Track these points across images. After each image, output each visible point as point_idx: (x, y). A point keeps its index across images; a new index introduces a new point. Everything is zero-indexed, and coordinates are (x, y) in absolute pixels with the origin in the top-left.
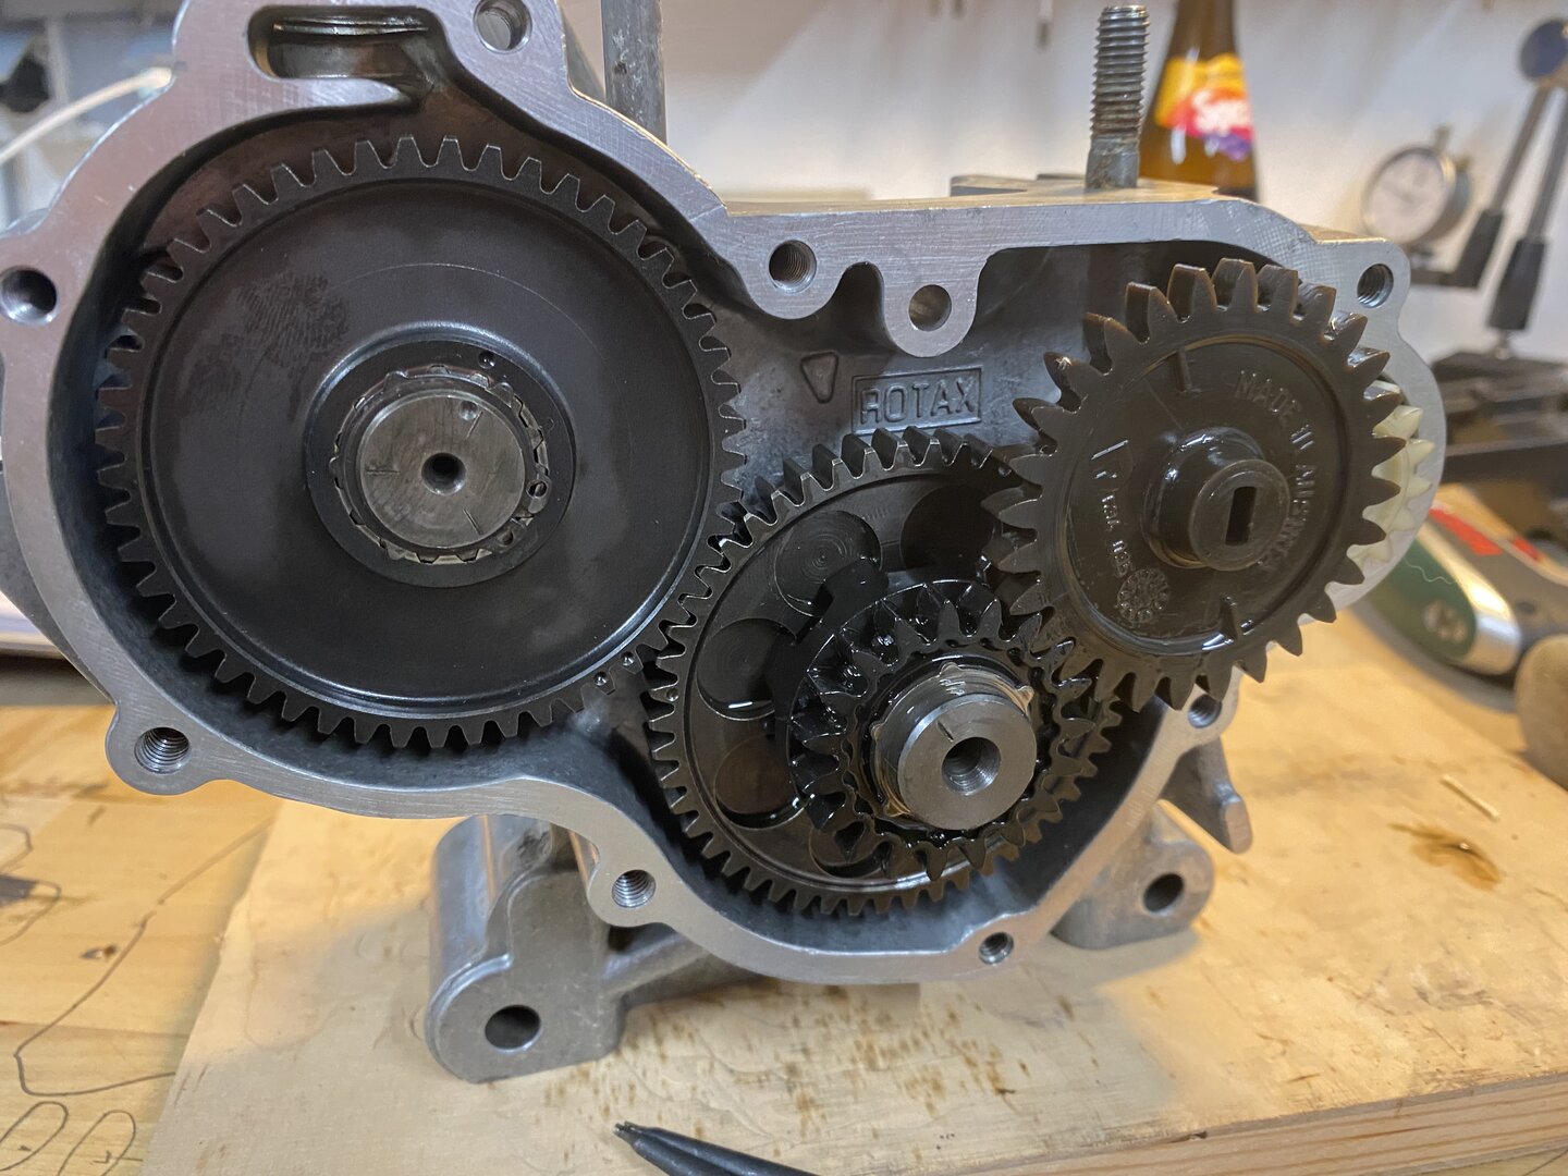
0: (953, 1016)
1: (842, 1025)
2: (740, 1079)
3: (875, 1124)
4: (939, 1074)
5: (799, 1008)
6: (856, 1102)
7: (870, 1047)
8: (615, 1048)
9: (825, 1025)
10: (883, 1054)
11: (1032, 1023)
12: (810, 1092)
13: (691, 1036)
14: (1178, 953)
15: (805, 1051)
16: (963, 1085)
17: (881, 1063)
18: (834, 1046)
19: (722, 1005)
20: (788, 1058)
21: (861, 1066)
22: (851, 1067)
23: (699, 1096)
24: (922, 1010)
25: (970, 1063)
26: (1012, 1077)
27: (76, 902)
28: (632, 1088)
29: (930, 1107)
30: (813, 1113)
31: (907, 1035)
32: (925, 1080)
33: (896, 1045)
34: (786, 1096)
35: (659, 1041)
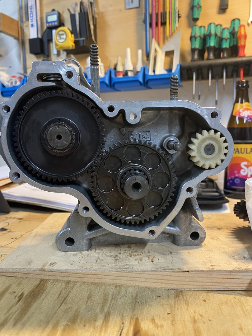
0: (149, 252)
1: (129, 251)
2: (107, 256)
3: (127, 263)
4: (142, 259)
5: (122, 248)
6: (126, 260)
7: (132, 254)
8: (88, 250)
9: (125, 251)
10: (134, 255)
11: (163, 254)
12: (118, 258)
13: (101, 250)
14: (197, 248)
15: (120, 254)
16: (146, 260)
17: (133, 256)
18: (125, 253)
19: (108, 247)
20: (116, 254)
21: (129, 256)
22: (127, 256)
23: (99, 257)
24: (144, 251)
25: (149, 258)
26: (155, 260)
27: (13, 232)
28: (88, 255)
29: (138, 262)
30: (117, 261)
31: (139, 254)
32: (139, 259)
33: (137, 254)
34: (114, 258)
35: (95, 250)
